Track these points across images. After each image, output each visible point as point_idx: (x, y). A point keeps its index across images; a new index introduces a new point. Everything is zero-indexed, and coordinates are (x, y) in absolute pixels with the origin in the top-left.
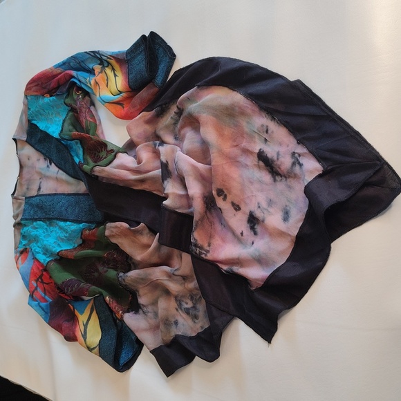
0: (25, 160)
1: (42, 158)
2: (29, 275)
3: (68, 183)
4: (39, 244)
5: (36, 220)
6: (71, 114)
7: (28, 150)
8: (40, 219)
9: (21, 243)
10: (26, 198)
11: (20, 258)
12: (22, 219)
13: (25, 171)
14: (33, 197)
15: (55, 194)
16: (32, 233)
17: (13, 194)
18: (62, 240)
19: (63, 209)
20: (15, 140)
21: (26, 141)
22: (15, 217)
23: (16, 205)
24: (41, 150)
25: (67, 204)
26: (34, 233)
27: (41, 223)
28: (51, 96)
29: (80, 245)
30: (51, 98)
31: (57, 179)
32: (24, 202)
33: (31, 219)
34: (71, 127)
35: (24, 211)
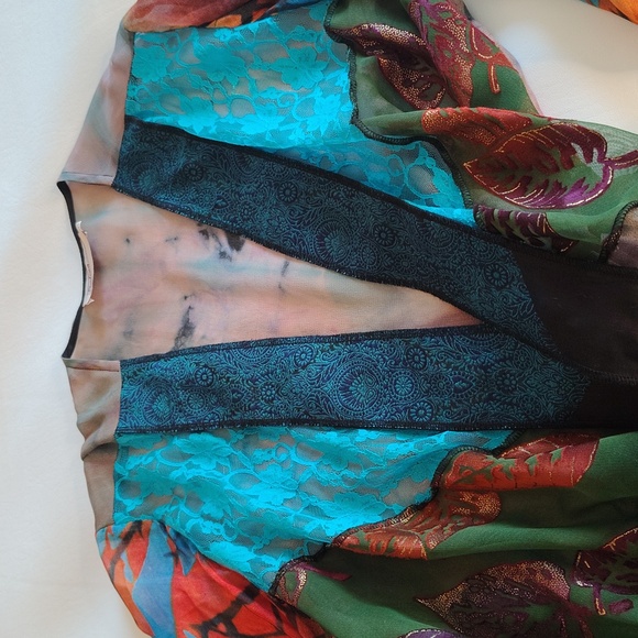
0: (110, 245)
1: (189, 232)
2: (168, 610)
3: (338, 300)
4: (208, 508)
5: (185, 430)
6: (362, 62)
7: (125, 215)
8: (201, 427)
9: (118, 506)
10: (124, 364)
11: (124, 556)
12: (120, 432)
13: (111, 279)
14: (157, 358)
15: (273, 342)
16: (175, 474)
17: (68, 353)
18: (329, 491)
19: (329, 387)
20: (63, 186)
21: (114, 186)
22: (89, 426)
23: (87, 389)
24: (185, 206)
25: (342, 368)
26: (182, 472)
27: (207, 438)
28: (246, 21)
29: (417, 508)
30: (253, 26)
31: (282, 292)
32: (119, 374)
33: (159, 429)
34: (381, 103)
35: (125, 404)
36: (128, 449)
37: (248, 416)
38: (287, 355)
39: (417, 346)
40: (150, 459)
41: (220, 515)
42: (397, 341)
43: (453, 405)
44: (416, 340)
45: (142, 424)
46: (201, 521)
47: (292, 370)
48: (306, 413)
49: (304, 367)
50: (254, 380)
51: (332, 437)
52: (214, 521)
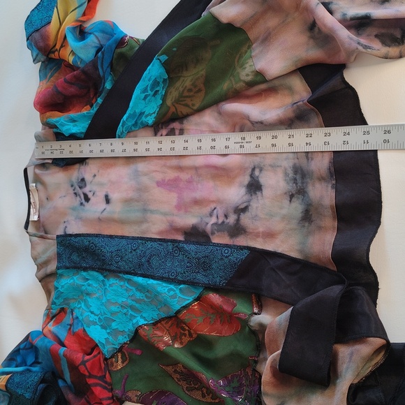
10: (58, 237)
23: (43, 247)
35: (59, 255)
36: (61, 275)
37: (108, 267)
38: (128, 244)
39: (177, 247)
40: (72, 281)
41: (98, 312)
42: (170, 243)
43: (184, 272)
44: (177, 244)
45: (68, 265)
46: (90, 314)
47: (130, 251)
48: (134, 270)
49: (135, 250)
50: (112, 252)
51: (140, 280)
52: (95, 315)
